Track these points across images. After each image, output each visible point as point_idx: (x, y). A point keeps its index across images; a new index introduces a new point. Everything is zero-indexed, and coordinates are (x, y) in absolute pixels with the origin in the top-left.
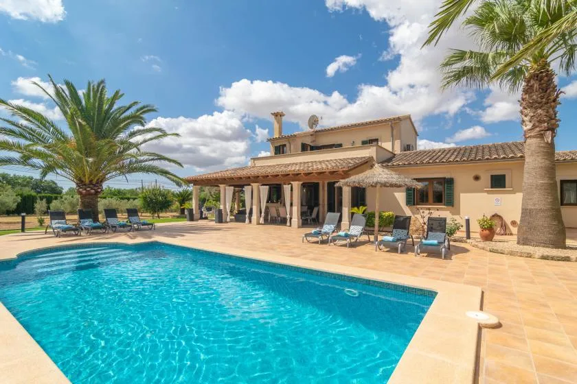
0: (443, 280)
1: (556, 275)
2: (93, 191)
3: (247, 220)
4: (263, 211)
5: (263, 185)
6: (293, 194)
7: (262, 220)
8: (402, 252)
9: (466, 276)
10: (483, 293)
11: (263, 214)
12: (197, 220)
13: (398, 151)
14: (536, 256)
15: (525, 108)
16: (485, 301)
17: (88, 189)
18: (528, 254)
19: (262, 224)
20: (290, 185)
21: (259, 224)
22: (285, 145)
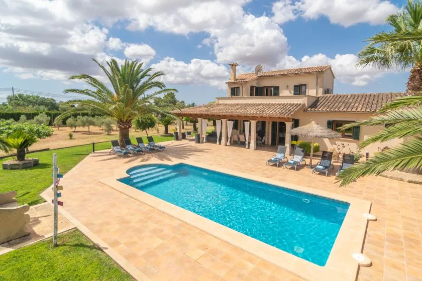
0: (352, 196)
1: (412, 194)
2: (128, 126)
3: (218, 142)
4: (229, 137)
5: (229, 120)
6: (251, 128)
7: (228, 143)
8: (328, 175)
9: (364, 194)
10: (371, 204)
11: (229, 140)
12: (181, 140)
13: (320, 94)
14: (406, 181)
15: (409, 89)
16: (372, 208)
17: (125, 125)
18: (401, 179)
20: (249, 123)
21: (226, 145)
22: (239, 88)
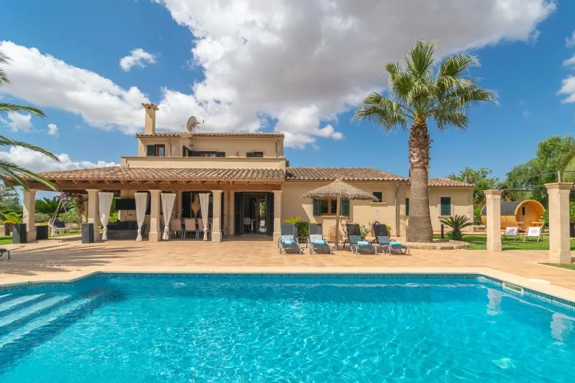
3: (139, 237)
7: (165, 236)
11: (166, 228)
12: (33, 241)
14: (438, 248)
15: (413, 147)
19: (167, 241)
20: (208, 194)
21: (161, 239)
22: (163, 146)
